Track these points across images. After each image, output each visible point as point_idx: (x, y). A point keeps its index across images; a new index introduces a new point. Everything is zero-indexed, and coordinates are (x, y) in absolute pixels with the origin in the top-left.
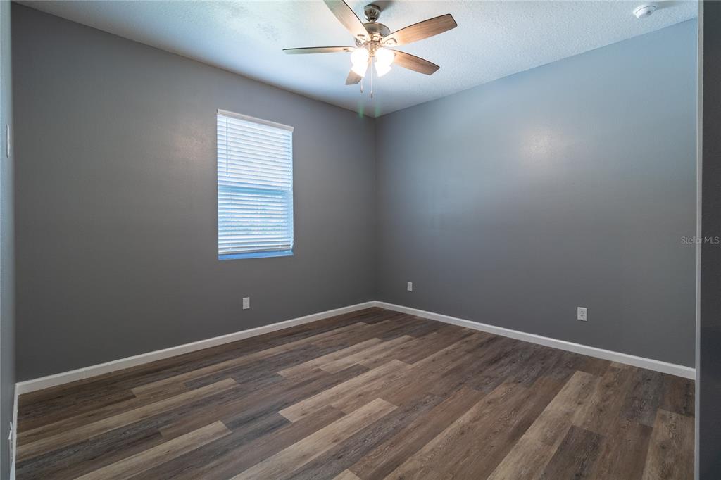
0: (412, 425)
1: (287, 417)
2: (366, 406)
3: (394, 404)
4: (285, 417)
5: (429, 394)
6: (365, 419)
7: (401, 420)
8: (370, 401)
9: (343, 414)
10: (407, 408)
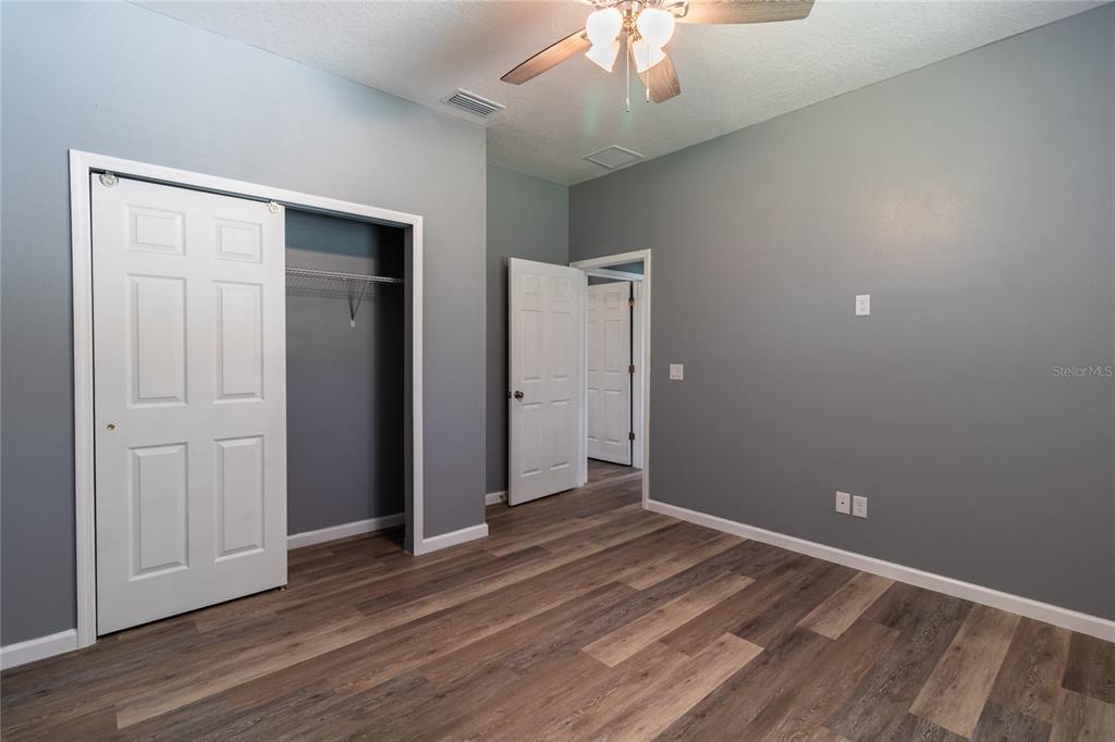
0: (567, 625)
1: (742, 642)
2: (632, 654)
3: (586, 655)
4: (745, 641)
5: (519, 673)
6: (631, 634)
7: (581, 632)
8: (626, 662)
9: (665, 640)
10: (567, 648)
